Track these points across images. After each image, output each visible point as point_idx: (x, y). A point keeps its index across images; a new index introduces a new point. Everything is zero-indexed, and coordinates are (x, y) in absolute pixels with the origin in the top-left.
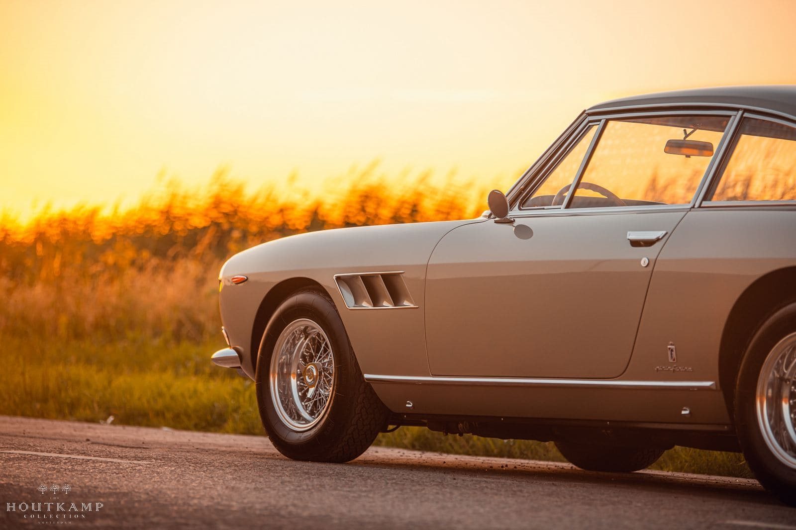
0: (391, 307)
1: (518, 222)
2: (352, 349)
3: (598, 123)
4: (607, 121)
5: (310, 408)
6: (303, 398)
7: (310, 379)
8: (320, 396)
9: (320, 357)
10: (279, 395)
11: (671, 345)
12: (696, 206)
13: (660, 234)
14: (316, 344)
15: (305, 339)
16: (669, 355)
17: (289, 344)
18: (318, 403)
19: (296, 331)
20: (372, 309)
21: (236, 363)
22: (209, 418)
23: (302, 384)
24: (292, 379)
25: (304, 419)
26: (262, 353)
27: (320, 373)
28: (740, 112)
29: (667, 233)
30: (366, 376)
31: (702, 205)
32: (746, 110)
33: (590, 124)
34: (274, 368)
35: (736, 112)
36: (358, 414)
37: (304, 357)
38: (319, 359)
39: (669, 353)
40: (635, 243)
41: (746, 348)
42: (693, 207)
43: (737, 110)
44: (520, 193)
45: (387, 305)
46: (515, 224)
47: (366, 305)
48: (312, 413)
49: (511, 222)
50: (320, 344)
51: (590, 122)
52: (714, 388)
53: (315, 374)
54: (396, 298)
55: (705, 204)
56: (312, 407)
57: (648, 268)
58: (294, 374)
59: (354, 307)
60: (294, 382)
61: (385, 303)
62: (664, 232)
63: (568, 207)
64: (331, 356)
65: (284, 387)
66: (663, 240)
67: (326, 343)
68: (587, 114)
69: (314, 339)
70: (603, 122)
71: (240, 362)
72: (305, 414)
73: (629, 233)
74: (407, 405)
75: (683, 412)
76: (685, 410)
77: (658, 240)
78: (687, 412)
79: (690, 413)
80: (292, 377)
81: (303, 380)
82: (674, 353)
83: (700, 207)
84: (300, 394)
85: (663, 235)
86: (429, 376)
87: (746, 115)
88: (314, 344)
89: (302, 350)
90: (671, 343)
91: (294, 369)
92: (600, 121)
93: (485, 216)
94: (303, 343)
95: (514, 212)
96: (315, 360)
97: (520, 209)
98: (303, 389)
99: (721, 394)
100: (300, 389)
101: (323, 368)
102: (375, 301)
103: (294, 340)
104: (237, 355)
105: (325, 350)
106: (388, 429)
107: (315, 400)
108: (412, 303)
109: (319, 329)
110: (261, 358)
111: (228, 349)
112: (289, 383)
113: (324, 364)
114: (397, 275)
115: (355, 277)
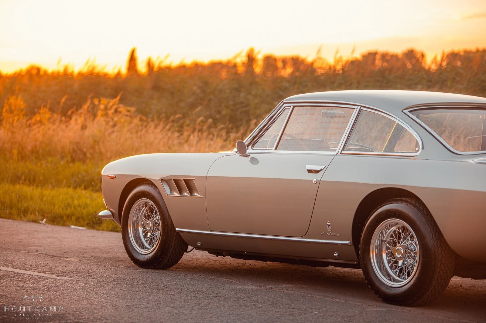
0: (189, 196)
1: (251, 156)
2: (170, 215)
3: (290, 107)
4: (294, 107)
5: (149, 241)
6: (145, 236)
7: (149, 228)
8: (154, 235)
9: (153, 216)
10: (134, 237)
11: (329, 222)
12: (339, 153)
13: (322, 167)
14: (151, 210)
15: (146, 208)
16: (328, 227)
17: (137, 212)
18: (153, 239)
19: (141, 205)
20: (179, 196)
21: (111, 217)
22: (94, 220)
23: (144, 229)
24: (139, 228)
25: (146, 248)
26: (124, 215)
27: (154, 225)
28: (359, 107)
29: (325, 167)
30: (177, 229)
31: (342, 153)
32: (361, 106)
33: (286, 108)
34: (130, 223)
35: (357, 107)
36: (173, 246)
37: (145, 216)
38: (153, 218)
39: (328, 226)
40: (310, 171)
41: (365, 226)
42: (338, 154)
43: (358, 106)
44: (252, 141)
45: (186, 194)
46: (250, 157)
47: (176, 194)
48: (150, 244)
49: (248, 156)
50: (153, 210)
51: (285, 107)
52: (350, 244)
53: (151, 226)
54: (191, 191)
55: (343, 152)
56: (150, 241)
57: (316, 184)
58: (140, 225)
59: (170, 194)
60: (140, 229)
61: (185, 194)
62: (324, 167)
63: (276, 149)
64: (159, 216)
65: (136, 233)
66: (323, 170)
67: (156, 210)
68: (284, 103)
69: (150, 207)
70: (292, 107)
71: (113, 217)
72: (147, 245)
73: (307, 166)
74: (198, 244)
75: (335, 255)
76: (336, 254)
77: (321, 170)
78: (337, 255)
79: (338, 255)
80: (139, 227)
81: (145, 228)
82: (330, 227)
83: (341, 153)
84: (143, 234)
85: (323, 168)
86: (209, 231)
87: (362, 108)
88: (150, 210)
89: (144, 213)
90: (328, 221)
91: (140, 223)
92: (290, 106)
93: (235, 152)
94: (144, 210)
95: (249, 150)
96: (150, 218)
97: (252, 149)
98: (145, 233)
99: (353, 247)
100: (144, 232)
101: (155, 223)
102: (181, 192)
103: (139, 209)
104: (111, 214)
105: (156, 213)
106: (187, 251)
107: (151, 237)
108: (200, 195)
109: (152, 203)
110: (124, 217)
111: (106, 211)
112: (138, 230)
113: (155, 221)
114: (192, 180)
115: (170, 180)
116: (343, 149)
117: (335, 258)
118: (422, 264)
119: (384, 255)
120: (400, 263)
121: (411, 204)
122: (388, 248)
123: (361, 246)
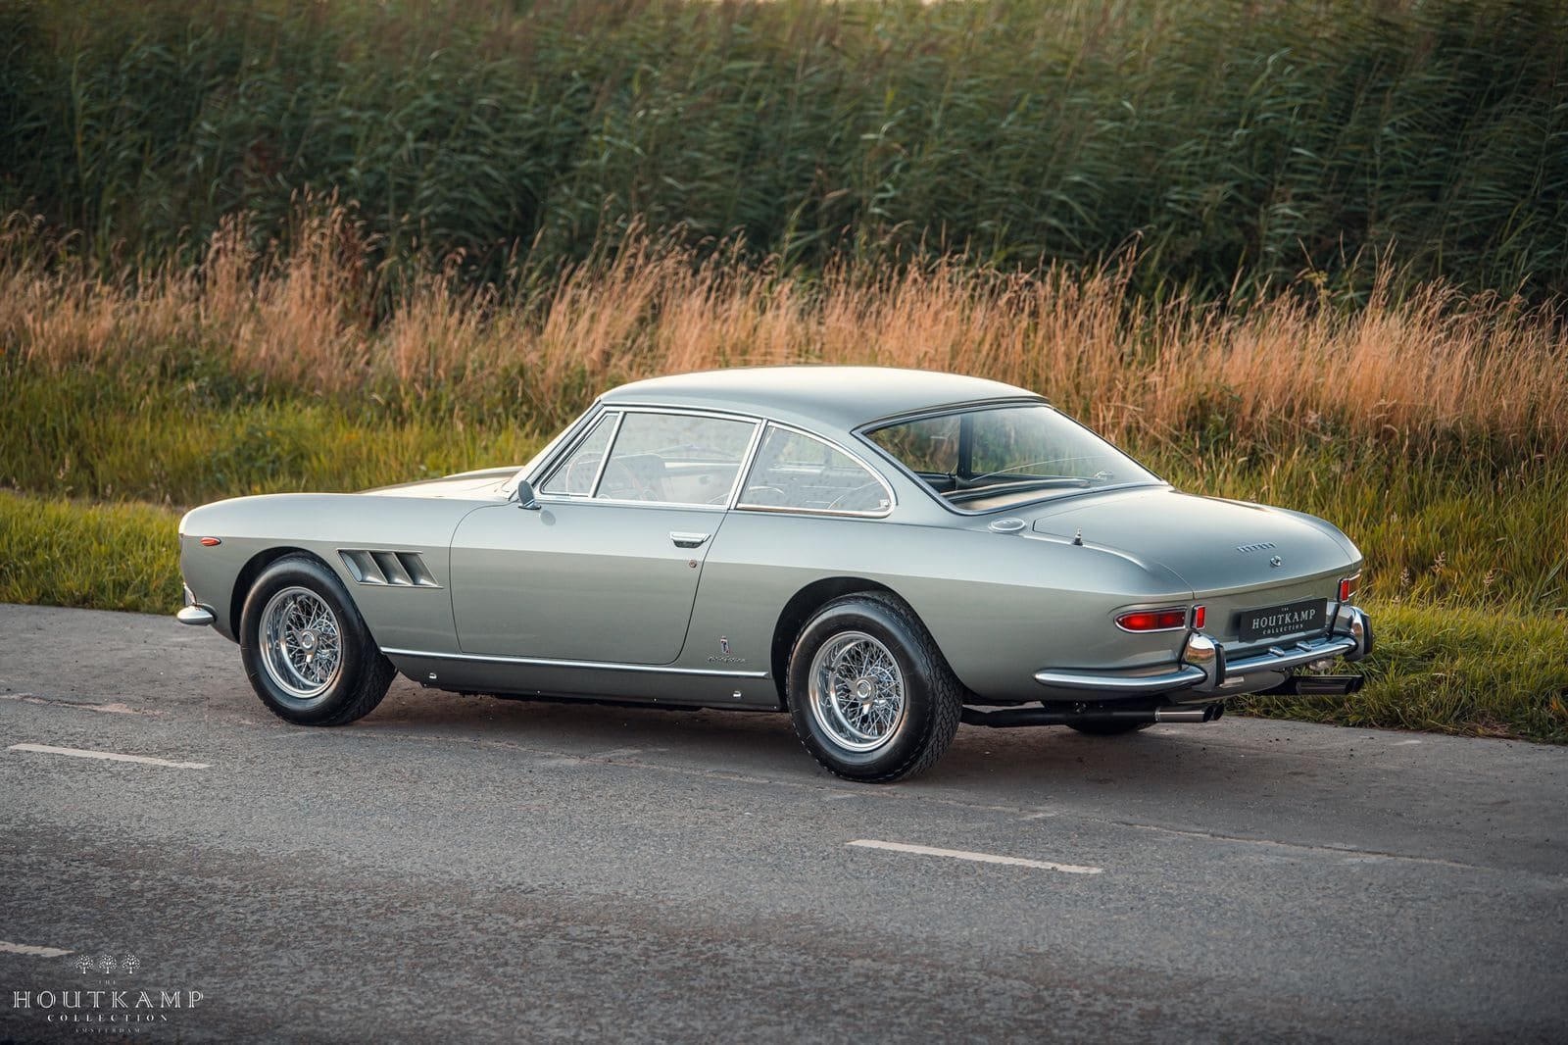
0: (407, 584)
1: (544, 508)
2: (363, 622)
3: (616, 414)
4: (624, 415)
7: (308, 645)
10: (273, 663)
11: (724, 638)
12: (732, 508)
13: (702, 536)
16: (722, 647)
19: (286, 598)
20: (383, 585)
25: (305, 685)
26: (247, 619)
27: (318, 639)
28: (764, 421)
29: (709, 536)
30: (383, 649)
31: (738, 507)
32: (769, 420)
33: (607, 414)
35: (761, 420)
36: (370, 681)
39: (722, 645)
40: (679, 544)
42: (730, 509)
44: (541, 476)
45: (402, 581)
46: (542, 510)
47: (376, 580)
49: (537, 509)
51: (606, 412)
52: (767, 677)
54: (413, 577)
55: (740, 506)
57: (695, 569)
59: (361, 580)
61: (400, 581)
62: (707, 535)
63: (595, 496)
66: (707, 542)
68: (602, 404)
70: (621, 413)
71: (215, 623)
73: (671, 533)
74: (430, 677)
75: (735, 695)
76: (738, 693)
77: (702, 542)
78: (739, 695)
79: (742, 695)
82: (727, 646)
83: (736, 509)
85: (706, 538)
86: (459, 653)
87: (771, 424)
92: (617, 412)
97: (542, 493)
99: (773, 682)
102: (388, 577)
103: (281, 608)
104: (212, 617)
108: (434, 583)
109: (316, 595)
114: (415, 554)
115: (363, 552)
116: (738, 501)
117: (736, 701)
118: (910, 711)
119: (833, 696)
120: (866, 709)
121: (884, 605)
122: (837, 681)
123: (789, 680)
